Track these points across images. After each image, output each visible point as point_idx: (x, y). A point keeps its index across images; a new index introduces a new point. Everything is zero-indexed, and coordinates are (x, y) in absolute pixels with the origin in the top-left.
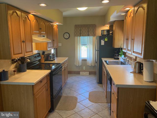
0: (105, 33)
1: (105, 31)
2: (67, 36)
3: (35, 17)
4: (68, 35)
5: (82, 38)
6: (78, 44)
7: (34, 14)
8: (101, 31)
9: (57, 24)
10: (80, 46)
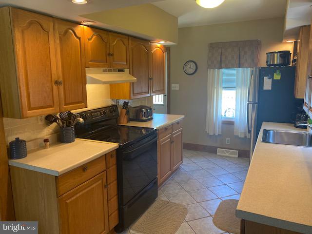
0: (277, 60)
1: (276, 54)
2: (191, 68)
3: (94, 31)
4: (193, 66)
5: (224, 71)
6: (215, 86)
7: (89, 23)
8: (267, 56)
9: (162, 42)
10: (220, 91)
